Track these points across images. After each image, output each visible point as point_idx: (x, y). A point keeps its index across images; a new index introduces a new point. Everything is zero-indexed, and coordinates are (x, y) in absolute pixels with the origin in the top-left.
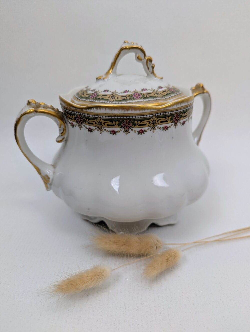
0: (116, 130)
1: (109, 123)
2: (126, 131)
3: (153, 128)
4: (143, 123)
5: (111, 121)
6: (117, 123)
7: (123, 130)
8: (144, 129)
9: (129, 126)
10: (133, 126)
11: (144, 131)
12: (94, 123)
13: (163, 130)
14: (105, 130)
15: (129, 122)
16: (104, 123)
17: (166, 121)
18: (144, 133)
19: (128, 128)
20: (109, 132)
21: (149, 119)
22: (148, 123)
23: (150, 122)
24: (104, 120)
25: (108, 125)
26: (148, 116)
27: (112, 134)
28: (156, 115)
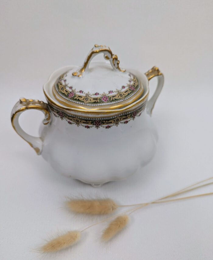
0: (89, 126)
1: (85, 121)
2: (97, 127)
3: (117, 124)
4: (110, 121)
5: (86, 120)
6: (90, 122)
7: (95, 126)
8: (110, 125)
9: (99, 124)
10: (102, 124)
11: (110, 126)
12: (73, 120)
13: (124, 123)
14: (81, 125)
15: (99, 122)
16: (80, 121)
17: (127, 118)
18: (110, 128)
19: (98, 125)
20: (84, 127)
21: (114, 119)
22: (113, 122)
23: (114, 121)
24: (81, 119)
25: (83, 122)
26: (113, 117)
27: (86, 128)
28: (120, 115)
